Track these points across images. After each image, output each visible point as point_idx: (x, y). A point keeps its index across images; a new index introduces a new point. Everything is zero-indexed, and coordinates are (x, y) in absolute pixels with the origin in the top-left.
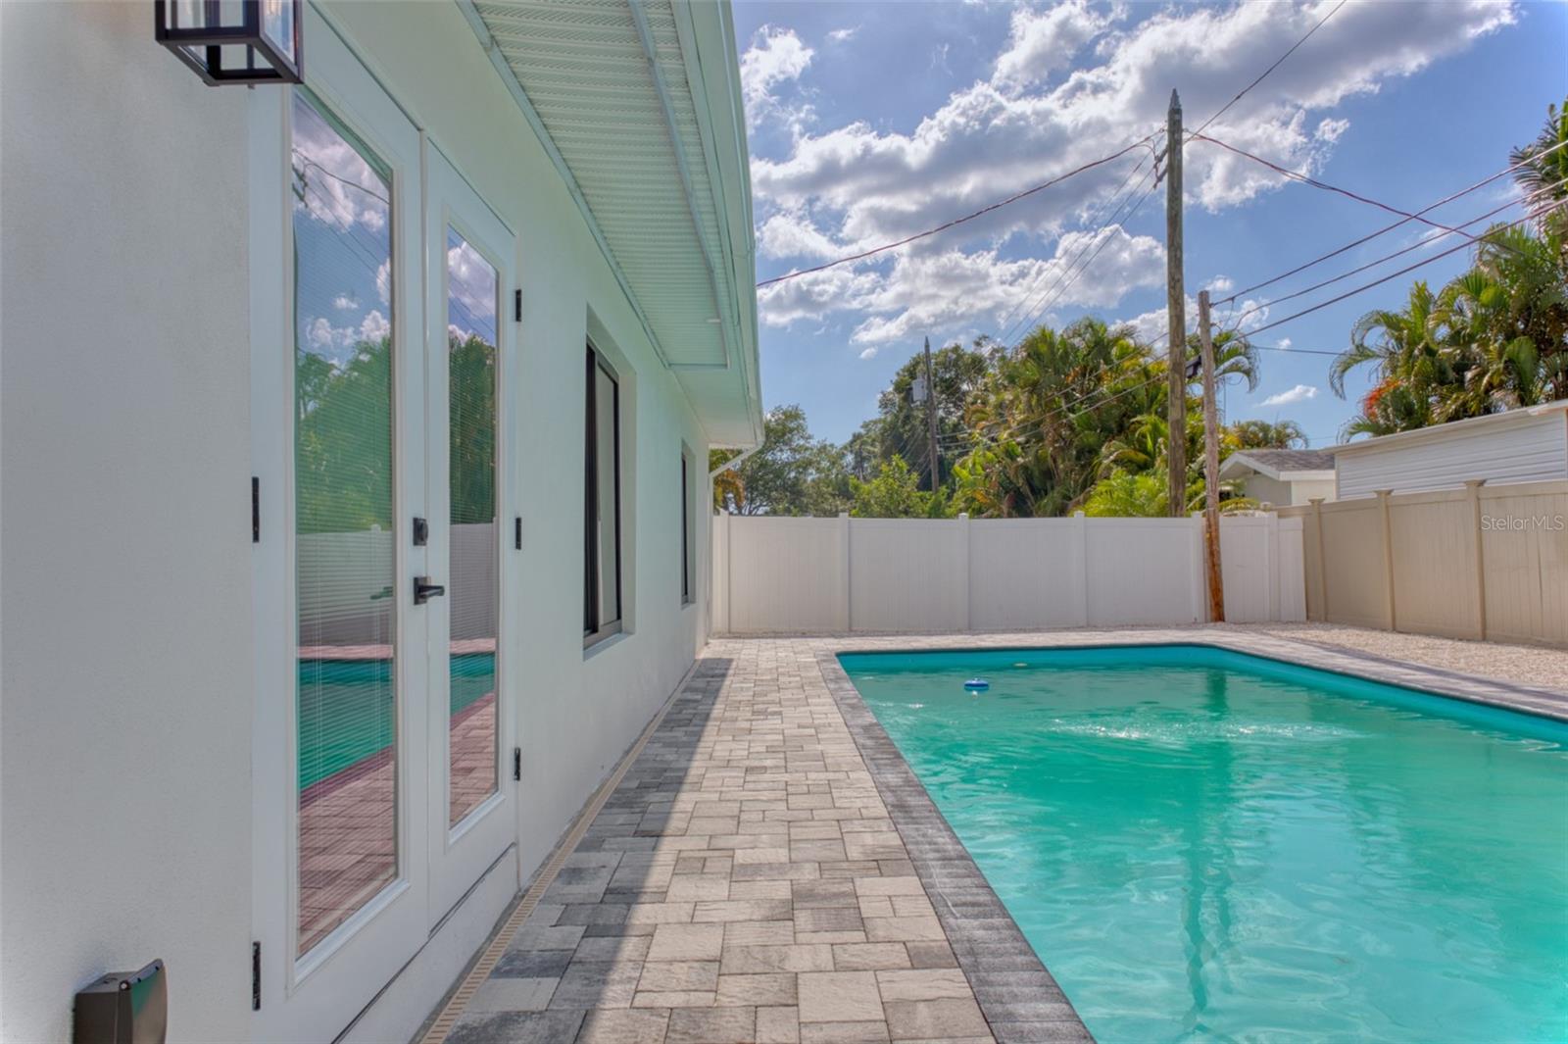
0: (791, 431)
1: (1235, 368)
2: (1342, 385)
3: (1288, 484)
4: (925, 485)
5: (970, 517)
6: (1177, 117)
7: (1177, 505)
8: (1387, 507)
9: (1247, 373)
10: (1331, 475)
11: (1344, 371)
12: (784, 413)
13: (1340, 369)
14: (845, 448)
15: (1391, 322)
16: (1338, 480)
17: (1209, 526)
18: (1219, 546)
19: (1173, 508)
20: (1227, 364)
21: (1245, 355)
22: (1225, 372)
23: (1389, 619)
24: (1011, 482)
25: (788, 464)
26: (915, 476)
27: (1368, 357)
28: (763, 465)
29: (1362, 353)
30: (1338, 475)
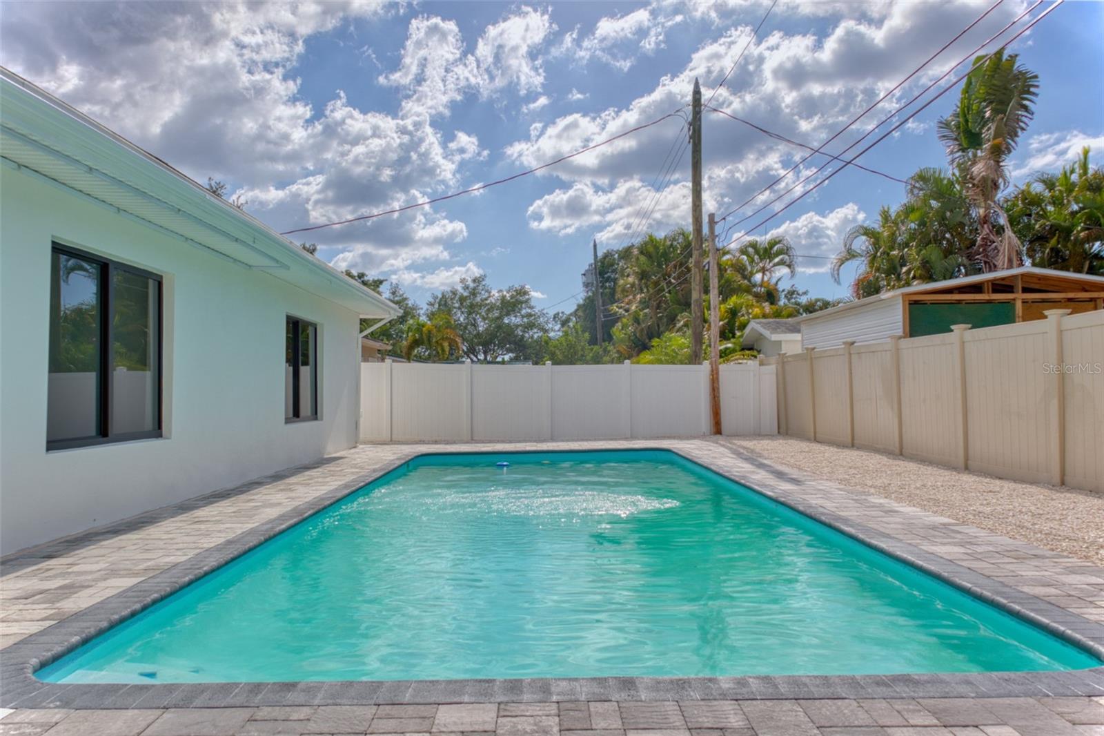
0: (522, 303)
1: (782, 263)
2: (838, 274)
3: (780, 342)
4: (593, 341)
5: (552, 364)
6: (697, 96)
7: (696, 356)
8: (811, 358)
9: (789, 266)
10: (798, 337)
11: (840, 266)
12: (516, 291)
13: (839, 264)
14: (571, 314)
15: (867, 232)
16: (803, 340)
17: (712, 371)
18: (718, 384)
19: (695, 358)
20: (777, 260)
21: (787, 254)
22: (775, 265)
23: (812, 434)
24: (639, 340)
25: (517, 326)
26: (587, 335)
27: (854, 256)
28: (499, 327)
29: (851, 255)
30: (802, 336)
